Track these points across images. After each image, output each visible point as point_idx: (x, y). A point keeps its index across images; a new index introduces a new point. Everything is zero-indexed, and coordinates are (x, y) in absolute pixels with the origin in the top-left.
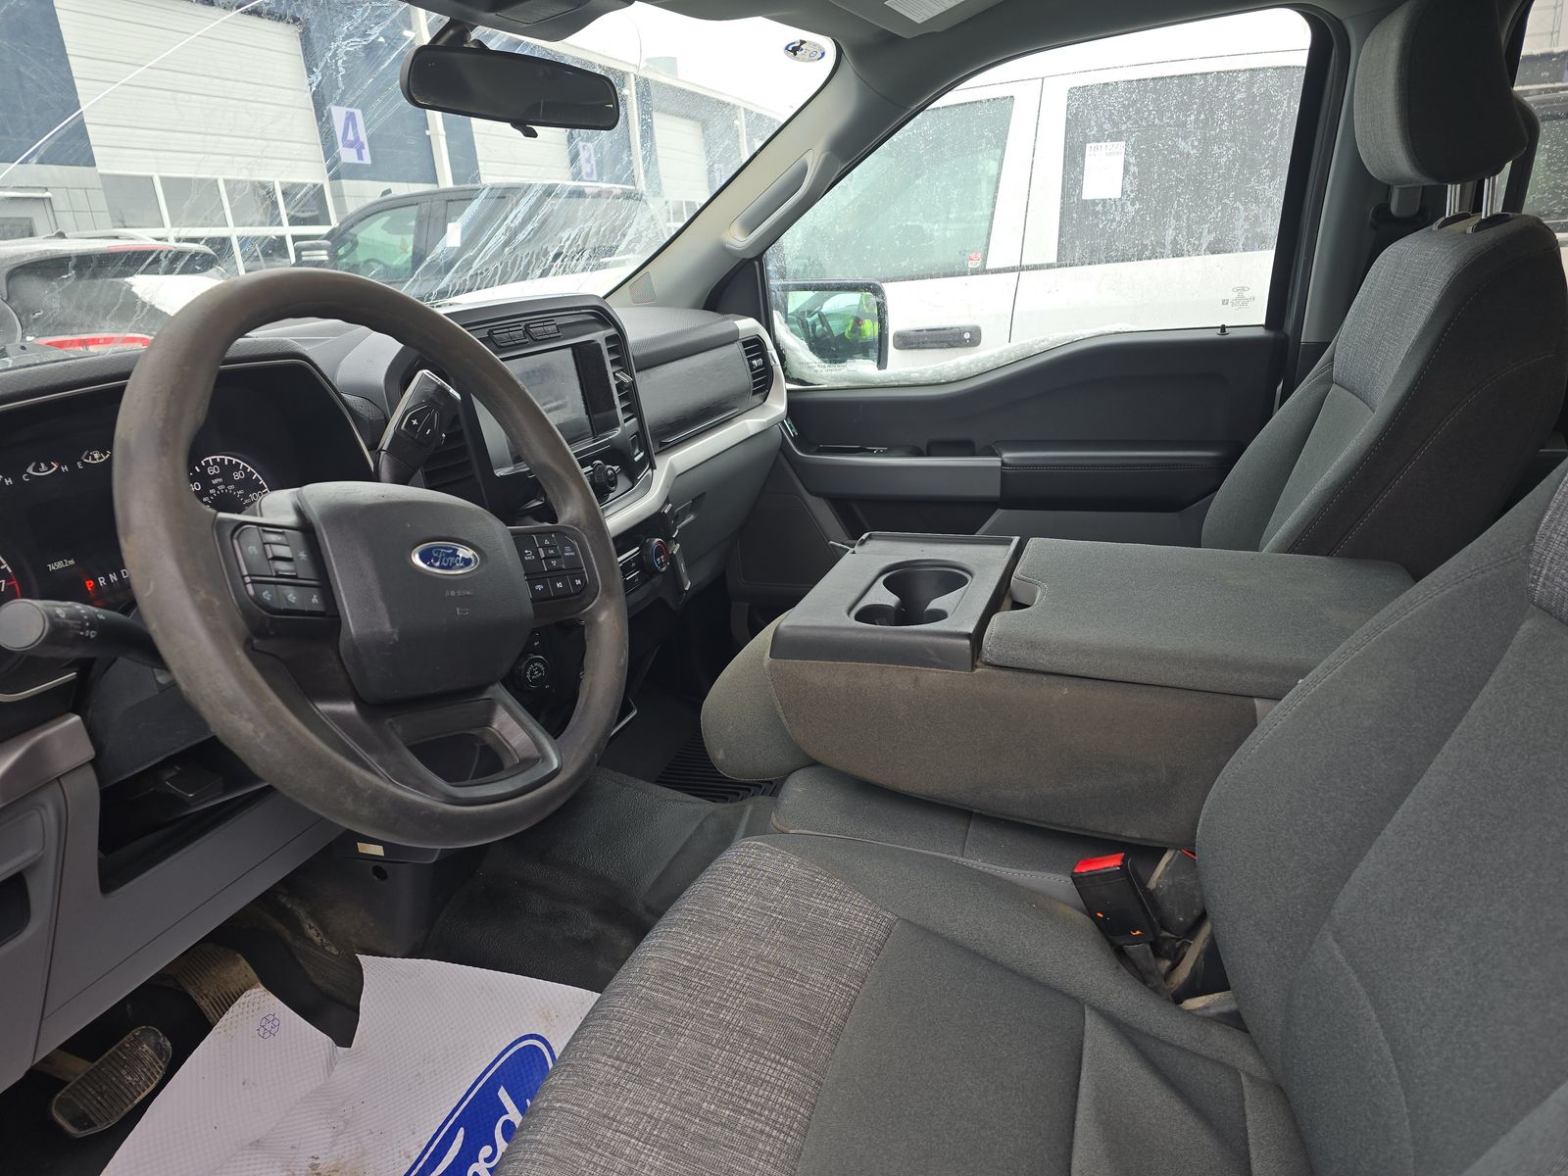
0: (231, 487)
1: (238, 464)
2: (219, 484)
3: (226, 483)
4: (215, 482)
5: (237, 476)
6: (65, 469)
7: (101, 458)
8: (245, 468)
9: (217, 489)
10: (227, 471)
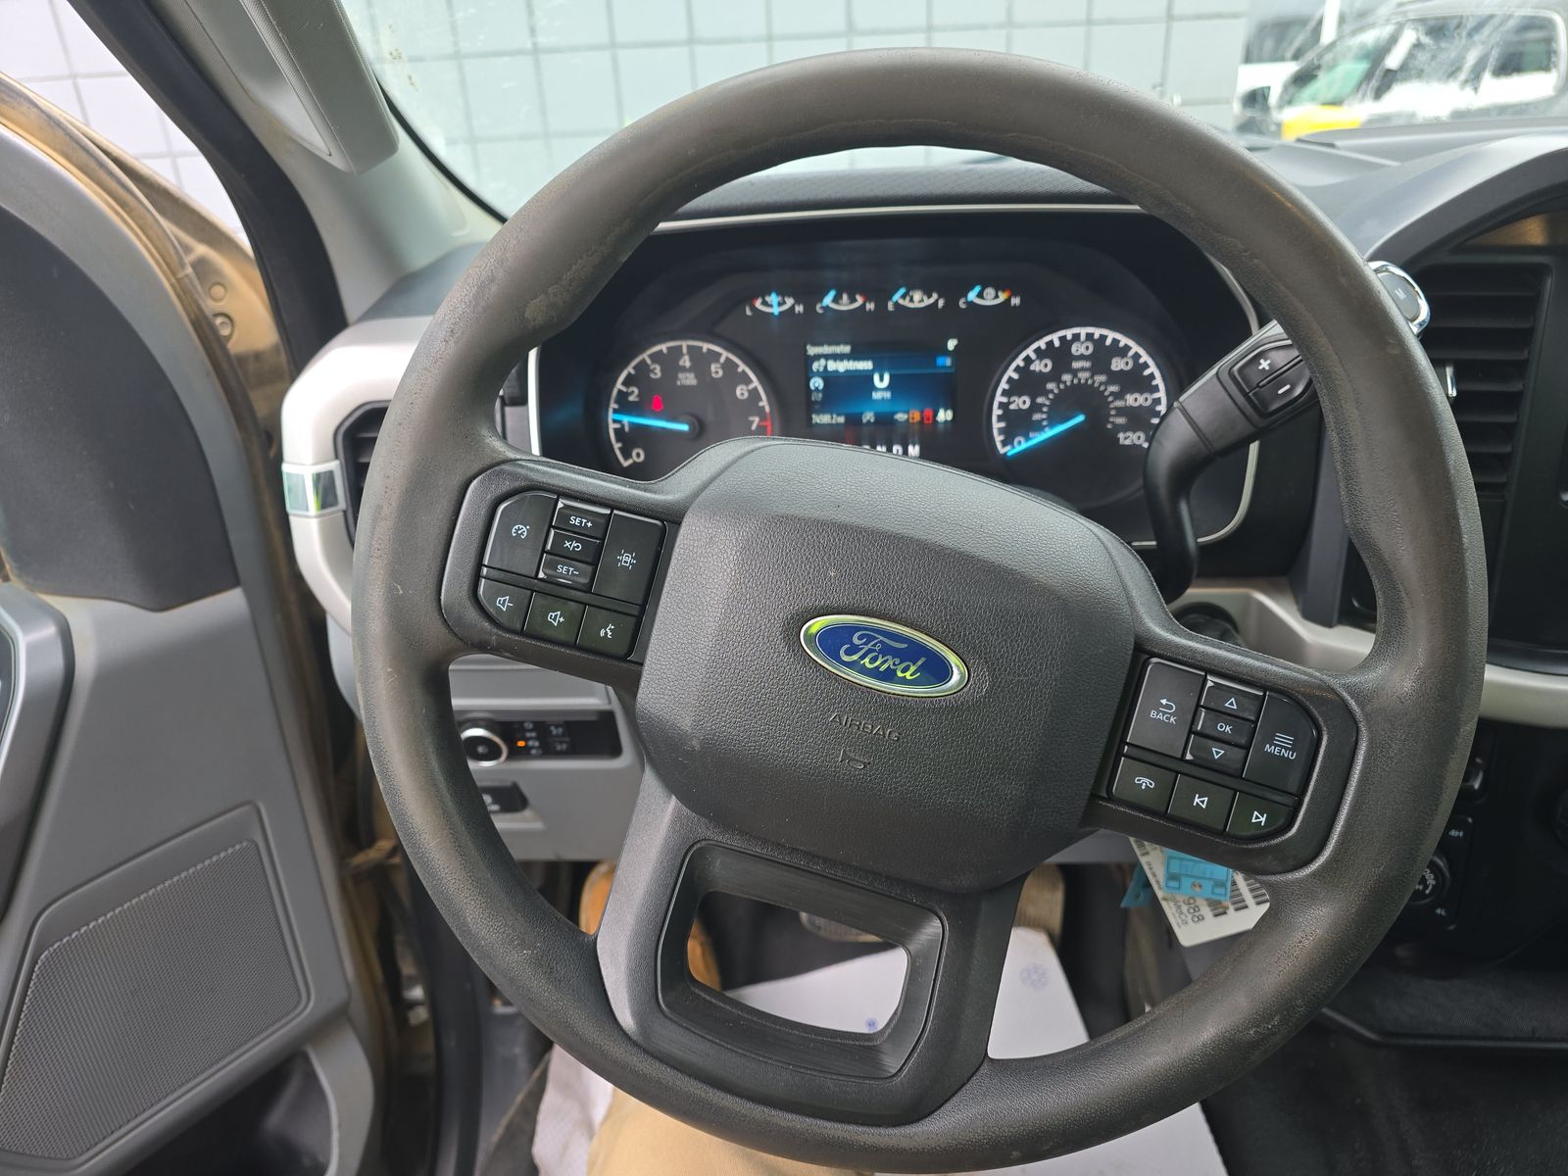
0: (1101, 378)
1: (1127, 348)
2: (1083, 369)
3: (1094, 371)
4: (1076, 365)
5: (1118, 364)
6: (870, 306)
7: (922, 301)
8: (1137, 356)
9: (1075, 376)
10: (1102, 355)
